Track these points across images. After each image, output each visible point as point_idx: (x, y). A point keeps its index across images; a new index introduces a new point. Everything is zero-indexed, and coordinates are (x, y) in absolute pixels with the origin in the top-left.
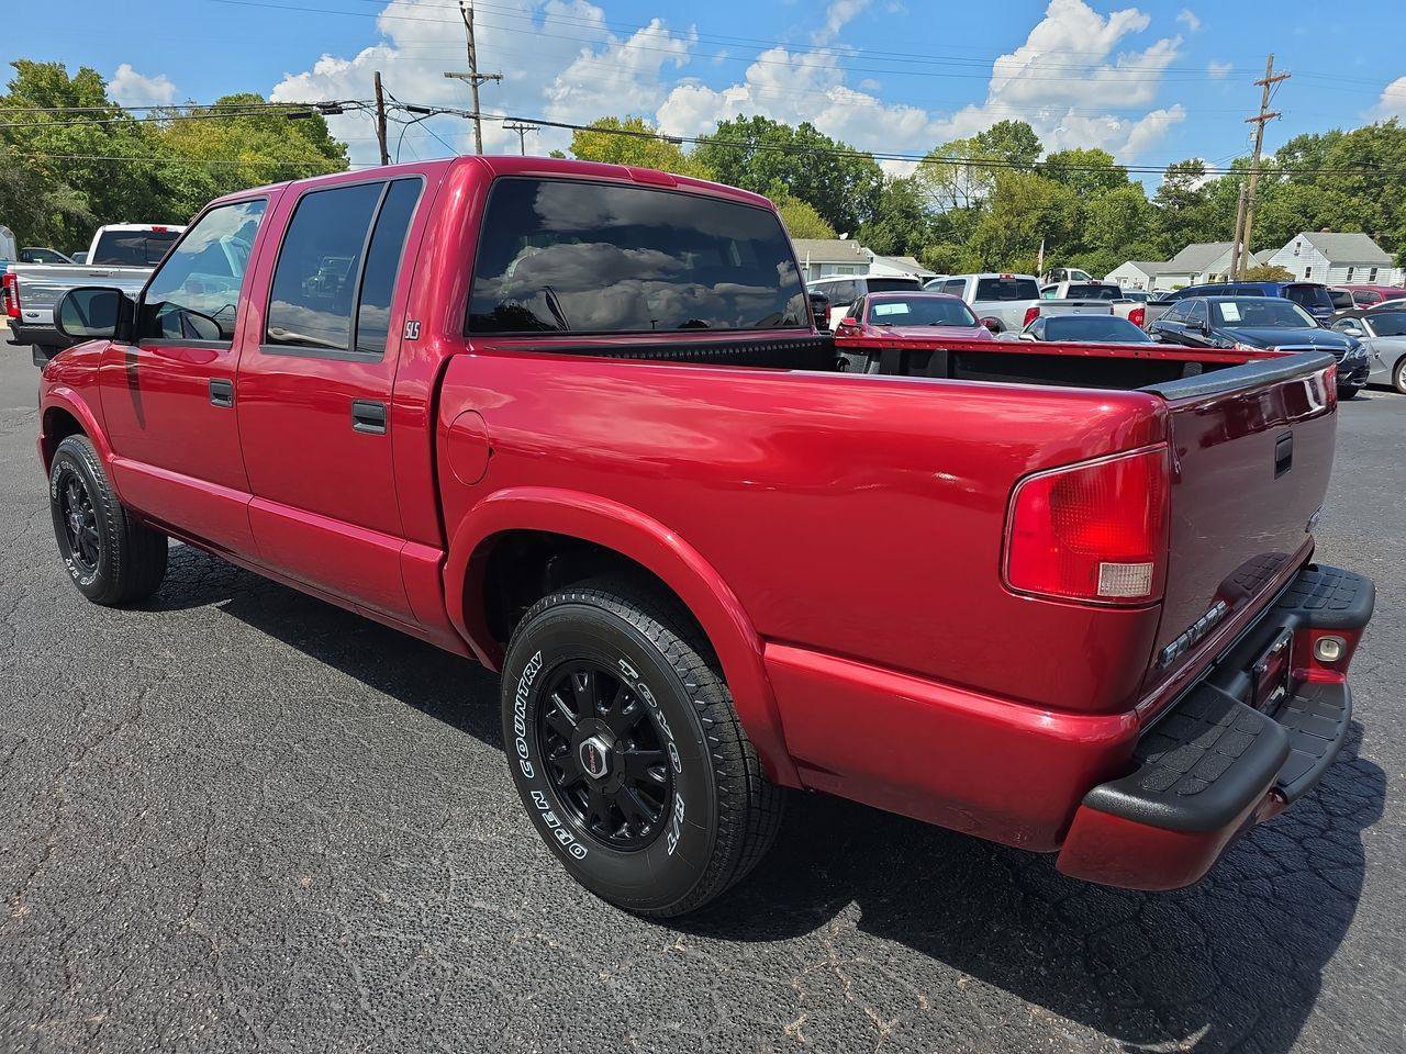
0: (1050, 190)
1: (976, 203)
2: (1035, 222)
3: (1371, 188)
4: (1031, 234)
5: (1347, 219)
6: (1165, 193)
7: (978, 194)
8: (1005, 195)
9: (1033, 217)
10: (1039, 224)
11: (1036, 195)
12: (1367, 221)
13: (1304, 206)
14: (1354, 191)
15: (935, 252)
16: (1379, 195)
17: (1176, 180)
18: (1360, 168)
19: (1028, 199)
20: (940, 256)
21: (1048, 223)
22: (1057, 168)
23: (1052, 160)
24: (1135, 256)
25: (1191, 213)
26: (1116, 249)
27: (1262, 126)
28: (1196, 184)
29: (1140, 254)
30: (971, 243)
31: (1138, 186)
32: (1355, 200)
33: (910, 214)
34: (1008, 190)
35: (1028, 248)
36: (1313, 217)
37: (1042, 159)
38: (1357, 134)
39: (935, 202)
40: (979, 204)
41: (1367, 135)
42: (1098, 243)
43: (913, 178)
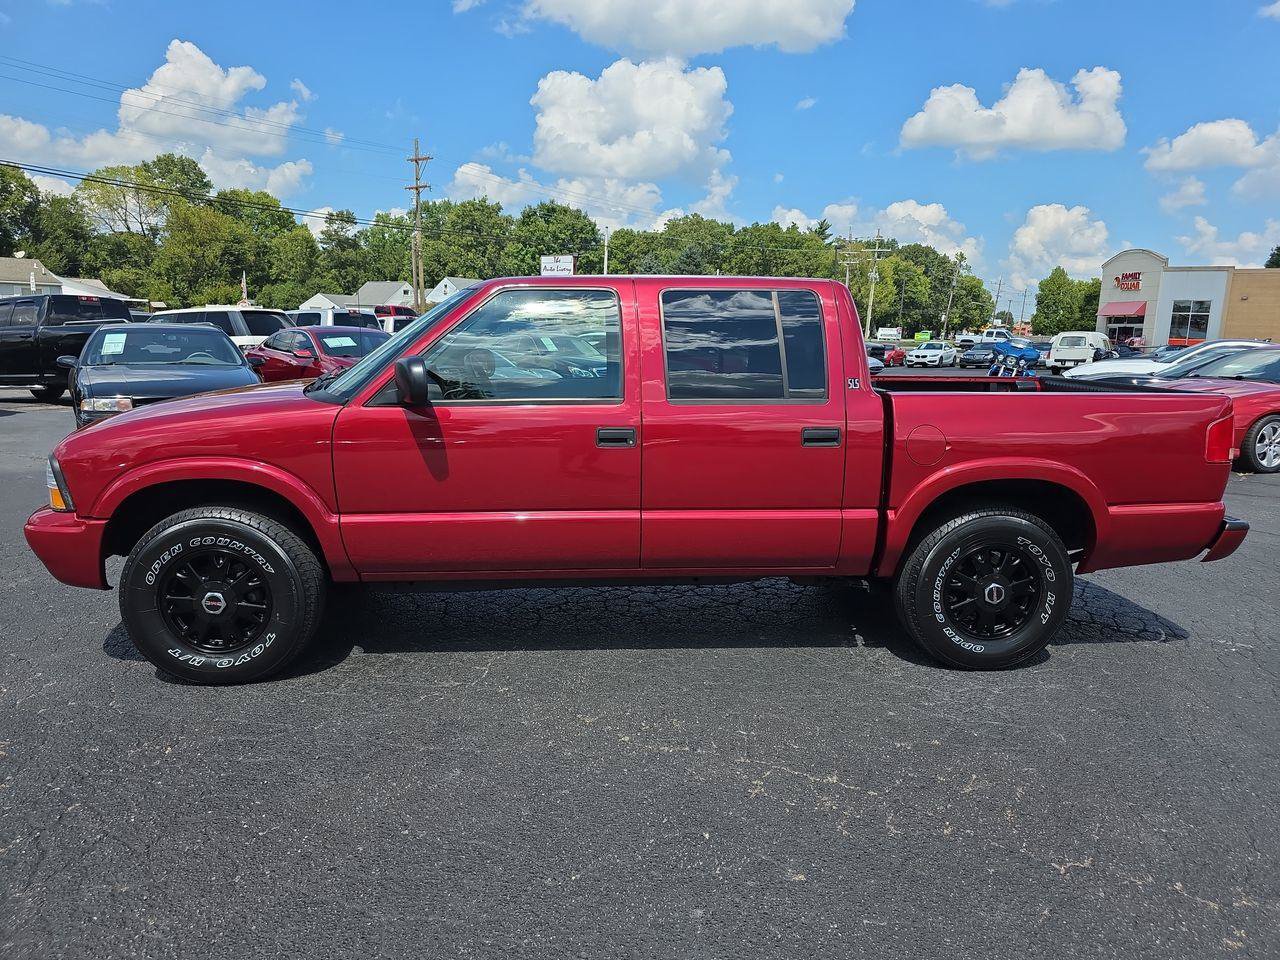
0: (227, 225)
1: (151, 229)
2: (219, 253)
3: (479, 246)
4: (217, 263)
5: (468, 268)
6: (328, 236)
7: (153, 220)
8: (181, 225)
9: (217, 249)
10: (223, 255)
11: (214, 227)
12: (481, 271)
13: (437, 256)
14: (468, 248)
15: (116, 275)
16: (484, 252)
17: (335, 227)
18: (469, 231)
19: (208, 232)
20: (121, 278)
21: (232, 255)
22: (229, 204)
23: (222, 196)
24: (320, 289)
25: (350, 254)
26: (303, 282)
27: (418, 193)
28: (351, 231)
29: (325, 287)
30: (154, 267)
31: (305, 227)
32: (471, 255)
33: (79, 234)
34: (186, 220)
35: (216, 276)
36: (446, 264)
37: (213, 194)
38: (463, 205)
39: (104, 223)
40: (154, 231)
41: (469, 207)
42: (285, 276)
43: (74, 198)
